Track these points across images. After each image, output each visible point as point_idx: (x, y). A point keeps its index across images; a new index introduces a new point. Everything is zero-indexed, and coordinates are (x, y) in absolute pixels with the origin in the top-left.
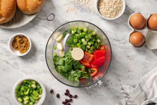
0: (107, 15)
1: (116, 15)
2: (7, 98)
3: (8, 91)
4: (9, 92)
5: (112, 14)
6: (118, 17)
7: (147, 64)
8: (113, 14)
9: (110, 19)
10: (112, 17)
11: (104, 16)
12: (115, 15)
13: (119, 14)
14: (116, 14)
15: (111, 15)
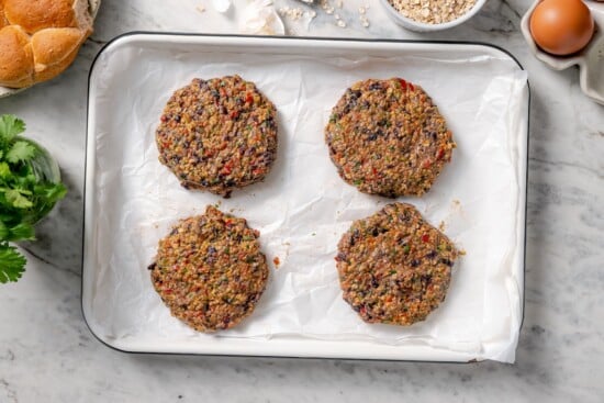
0: (418, 11)
1: (454, 12)
2: (7, 384)
3: (10, 352)
4: (13, 359)
5: (439, 8)
6: (461, 19)
7: (585, 240)
8: (444, 8)
9: (430, 26)
10: (437, 17)
11: (405, 13)
12: (451, 10)
13: (468, 6)
14: (456, 9)
15: (435, 10)
